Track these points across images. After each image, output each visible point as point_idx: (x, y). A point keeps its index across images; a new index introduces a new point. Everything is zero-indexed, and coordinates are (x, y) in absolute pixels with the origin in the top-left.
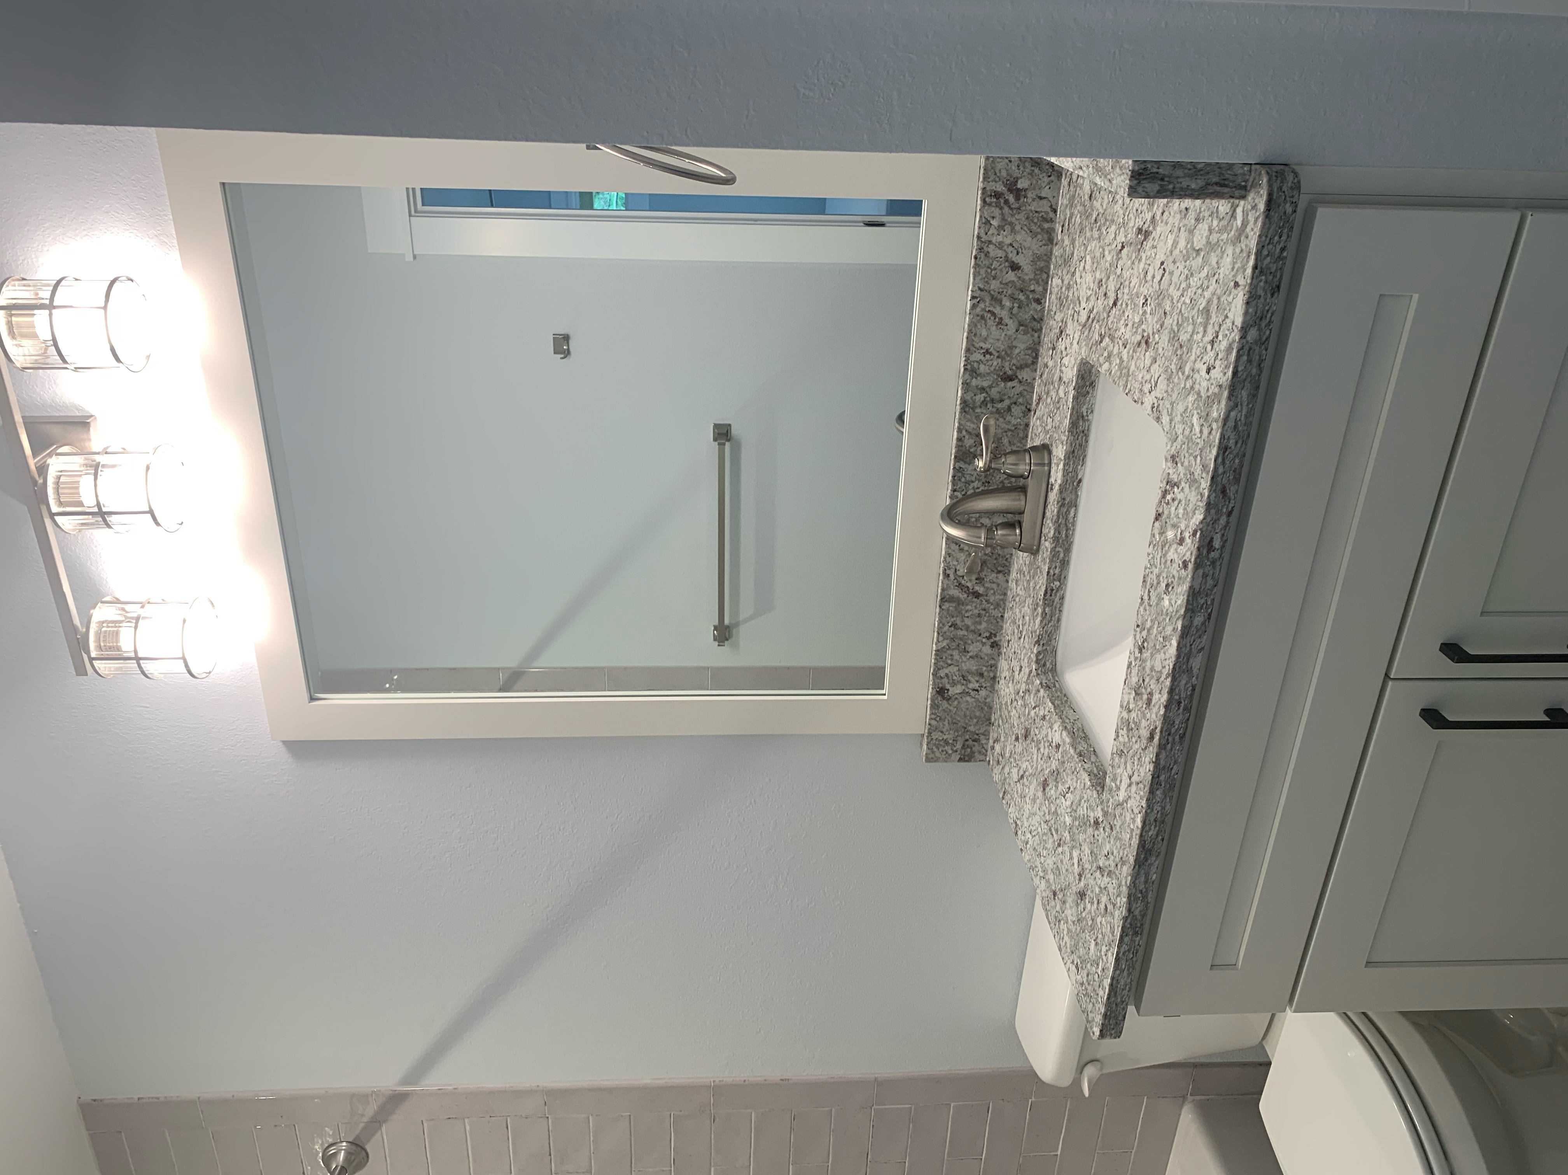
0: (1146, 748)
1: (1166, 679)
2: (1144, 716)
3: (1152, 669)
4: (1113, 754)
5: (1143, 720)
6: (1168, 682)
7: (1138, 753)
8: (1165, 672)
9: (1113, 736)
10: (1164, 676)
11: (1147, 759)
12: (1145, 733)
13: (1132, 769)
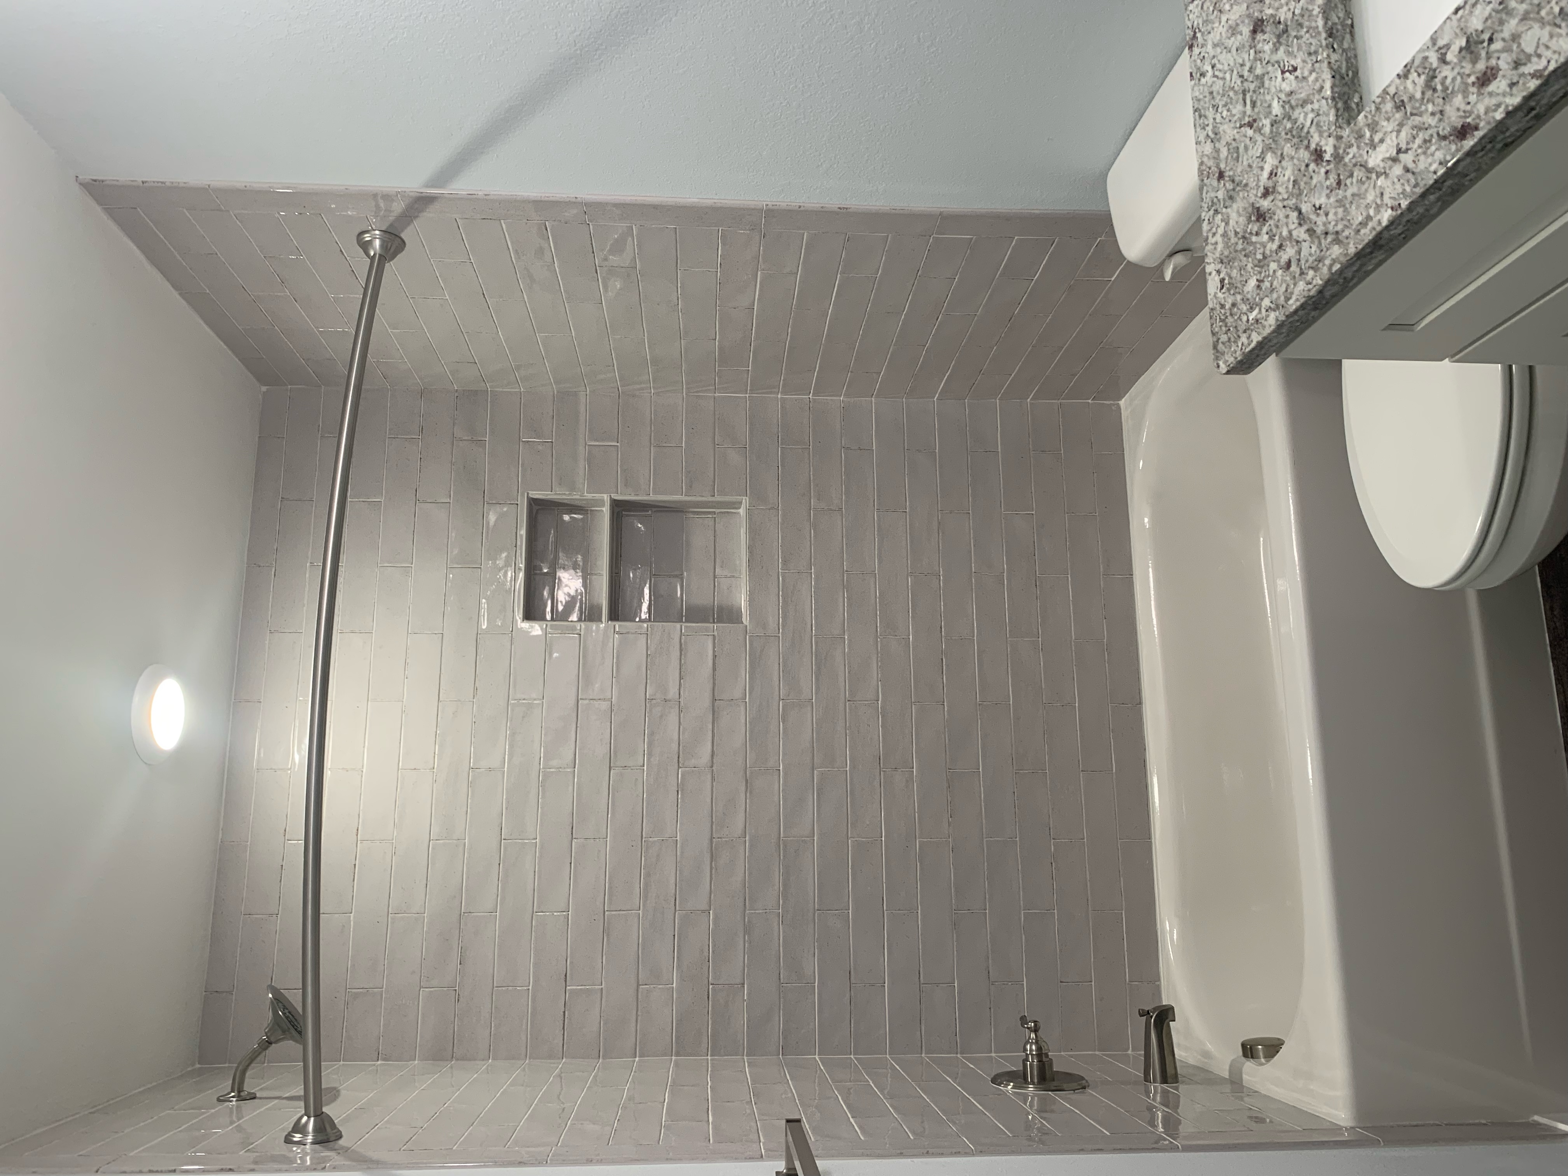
0: (1444, 138)
1: (1533, 76)
2: (1465, 93)
3: (1515, 37)
4: (1385, 92)
5: (1460, 96)
6: (1533, 84)
7: (1429, 132)
8: (1537, 65)
9: (1399, 69)
10: (1528, 69)
11: (1439, 155)
12: (1454, 118)
13: (1408, 143)
